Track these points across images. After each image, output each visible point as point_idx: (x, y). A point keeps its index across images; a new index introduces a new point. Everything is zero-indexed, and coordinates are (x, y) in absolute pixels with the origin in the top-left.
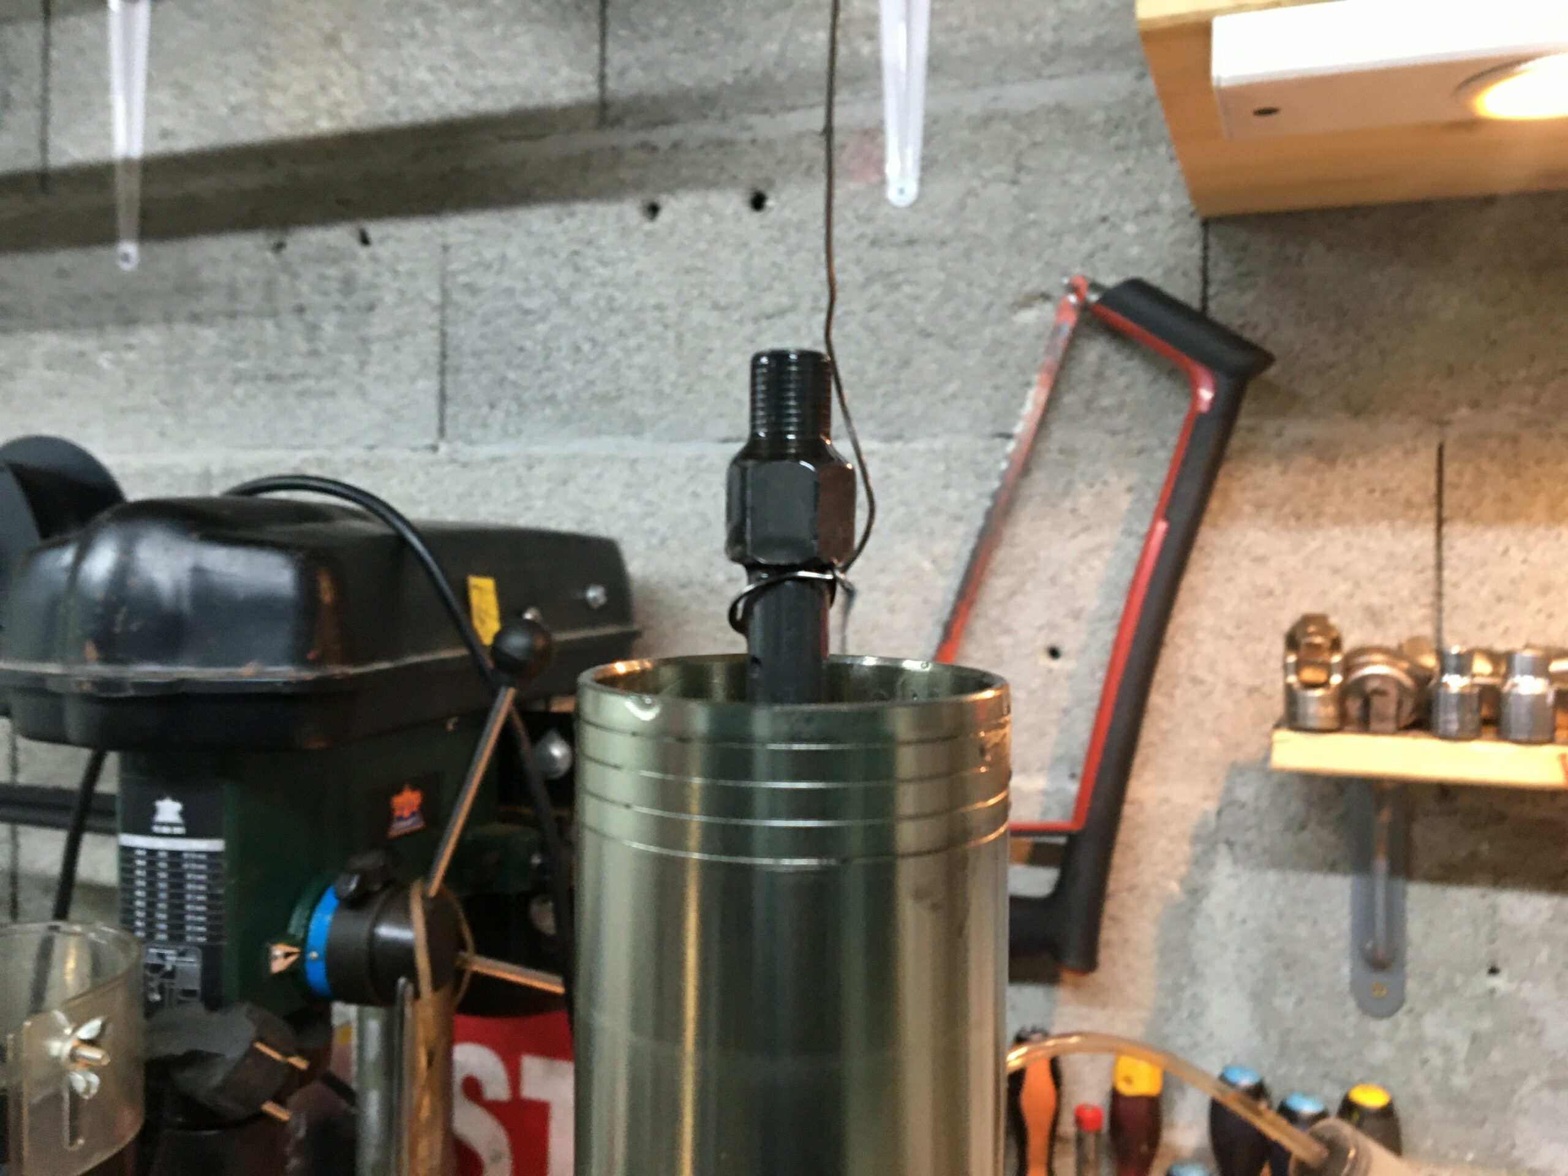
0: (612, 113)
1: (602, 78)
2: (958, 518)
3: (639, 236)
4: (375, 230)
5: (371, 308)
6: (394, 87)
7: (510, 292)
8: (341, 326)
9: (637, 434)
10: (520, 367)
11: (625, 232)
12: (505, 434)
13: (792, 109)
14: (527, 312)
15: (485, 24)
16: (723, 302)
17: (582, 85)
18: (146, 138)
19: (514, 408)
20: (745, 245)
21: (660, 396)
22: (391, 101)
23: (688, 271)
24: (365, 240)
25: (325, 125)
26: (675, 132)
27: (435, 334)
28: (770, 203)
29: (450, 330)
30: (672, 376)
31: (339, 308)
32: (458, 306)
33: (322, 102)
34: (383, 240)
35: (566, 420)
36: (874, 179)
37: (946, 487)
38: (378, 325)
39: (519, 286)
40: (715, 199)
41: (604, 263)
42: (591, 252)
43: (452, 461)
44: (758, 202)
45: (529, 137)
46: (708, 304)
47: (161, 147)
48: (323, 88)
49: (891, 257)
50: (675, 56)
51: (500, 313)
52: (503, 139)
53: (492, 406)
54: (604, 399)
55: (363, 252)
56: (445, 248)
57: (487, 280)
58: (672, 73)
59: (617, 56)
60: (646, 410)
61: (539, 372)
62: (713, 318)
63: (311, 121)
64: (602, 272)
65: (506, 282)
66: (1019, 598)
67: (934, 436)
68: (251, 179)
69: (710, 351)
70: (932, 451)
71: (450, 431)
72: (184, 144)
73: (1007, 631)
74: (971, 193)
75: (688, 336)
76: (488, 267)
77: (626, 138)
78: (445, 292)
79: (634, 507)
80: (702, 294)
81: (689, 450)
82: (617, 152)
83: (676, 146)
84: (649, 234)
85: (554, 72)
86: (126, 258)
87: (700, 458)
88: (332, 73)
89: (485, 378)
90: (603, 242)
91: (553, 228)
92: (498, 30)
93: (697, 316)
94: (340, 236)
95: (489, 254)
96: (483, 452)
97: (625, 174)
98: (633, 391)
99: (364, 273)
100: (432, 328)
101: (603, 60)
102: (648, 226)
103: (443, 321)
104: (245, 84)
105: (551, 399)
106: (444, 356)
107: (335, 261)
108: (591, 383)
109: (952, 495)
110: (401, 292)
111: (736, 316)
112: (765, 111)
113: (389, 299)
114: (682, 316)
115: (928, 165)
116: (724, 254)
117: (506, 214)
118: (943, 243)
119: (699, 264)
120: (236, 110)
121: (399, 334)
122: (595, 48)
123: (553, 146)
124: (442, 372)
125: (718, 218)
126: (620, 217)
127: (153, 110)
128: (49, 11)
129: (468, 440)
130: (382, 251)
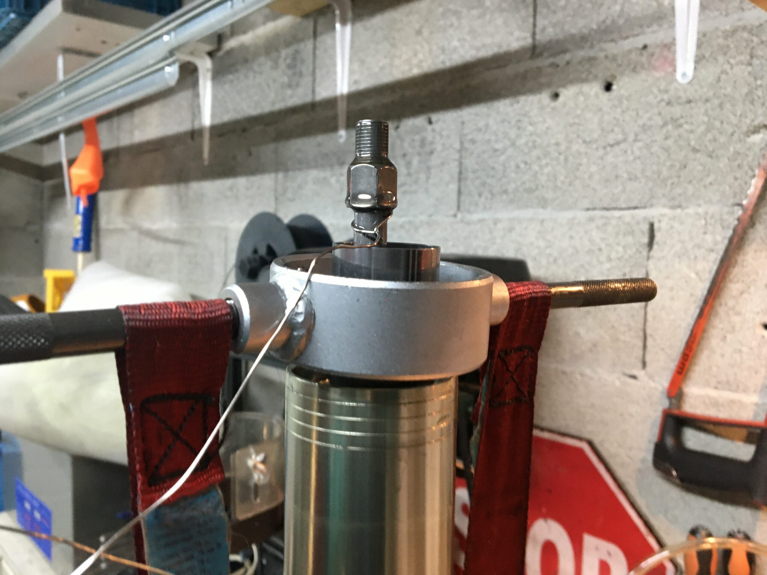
0: (538, 51)
1: (534, 34)
2: (712, 250)
3: (548, 110)
4: (434, 117)
5: (432, 153)
6: (443, 50)
7: (489, 141)
8: (420, 162)
9: (544, 207)
10: (493, 177)
11: (542, 108)
12: (485, 209)
13: (627, 37)
14: (496, 151)
15: (482, 16)
16: (588, 139)
17: (525, 39)
18: (350, 85)
19: (489, 196)
20: (600, 110)
21: (556, 188)
22: (442, 57)
23: (571, 125)
24: (430, 122)
25: (416, 72)
26: (568, 57)
27: (457, 163)
28: (614, 87)
29: (463, 161)
30: (562, 178)
31: (419, 154)
32: (466, 149)
33: (415, 61)
34: (437, 121)
35: (512, 201)
36: (670, 69)
37: (705, 233)
38: (435, 160)
39: (493, 138)
40: (585, 88)
41: (531, 124)
42: (526, 120)
43: (462, 221)
44: (608, 87)
45: (499, 67)
46: (580, 141)
47: (354, 88)
48: (415, 55)
49: (677, 111)
50: (569, 19)
51: (484, 152)
52: (488, 69)
53: (480, 195)
54: (530, 191)
55: (430, 128)
56: (463, 123)
57: (479, 137)
58: (566, 28)
59: (541, 22)
60: (549, 195)
61: (500, 179)
62: (583, 148)
63: (410, 70)
64: (530, 128)
65: (487, 137)
66: (745, 295)
67: (699, 205)
68: (386, 99)
69: (580, 164)
70: (698, 214)
71: (462, 208)
72: (363, 85)
73: (738, 314)
74: (724, 72)
75: (571, 158)
76: (479, 130)
77: (544, 62)
78: (462, 143)
79: (542, 243)
80: (578, 136)
81: (569, 215)
82: (539, 69)
83: (568, 63)
84: (553, 109)
85: (511, 34)
86: (341, 137)
87: (574, 219)
88: (418, 47)
89: (477, 183)
90: (532, 114)
91: (510, 109)
92: (488, 17)
93: (575, 147)
94: (420, 121)
95: (481, 124)
96: (475, 217)
97: (543, 80)
98: (543, 186)
99: (430, 138)
100: (455, 160)
101: (535, 25)
102: (553, 104)
103: (461, 157)
104: (385, 57)
105: (505, 192)
106: (460, 173)
107: (417, 133)
108: (524, 183)
109: (709, 237)
110: (444, 145)
111: (594, 146)
112: (612, 40)
113: (439, 148)
114: (568, 148)
115: (699, 60)
116: (589, 115)
117: (489, 104)
118: (707, 100)
119: (577, 121)
120: (382, 68)
121: (443, 164)
122: (531, 20)
123: (510, 70)
124: (460, 180)
125: (587, 97)
126: (540, 101)
127: (352, 72)
128: (315, 35)
129: (469, 212)
130: (437, 126)
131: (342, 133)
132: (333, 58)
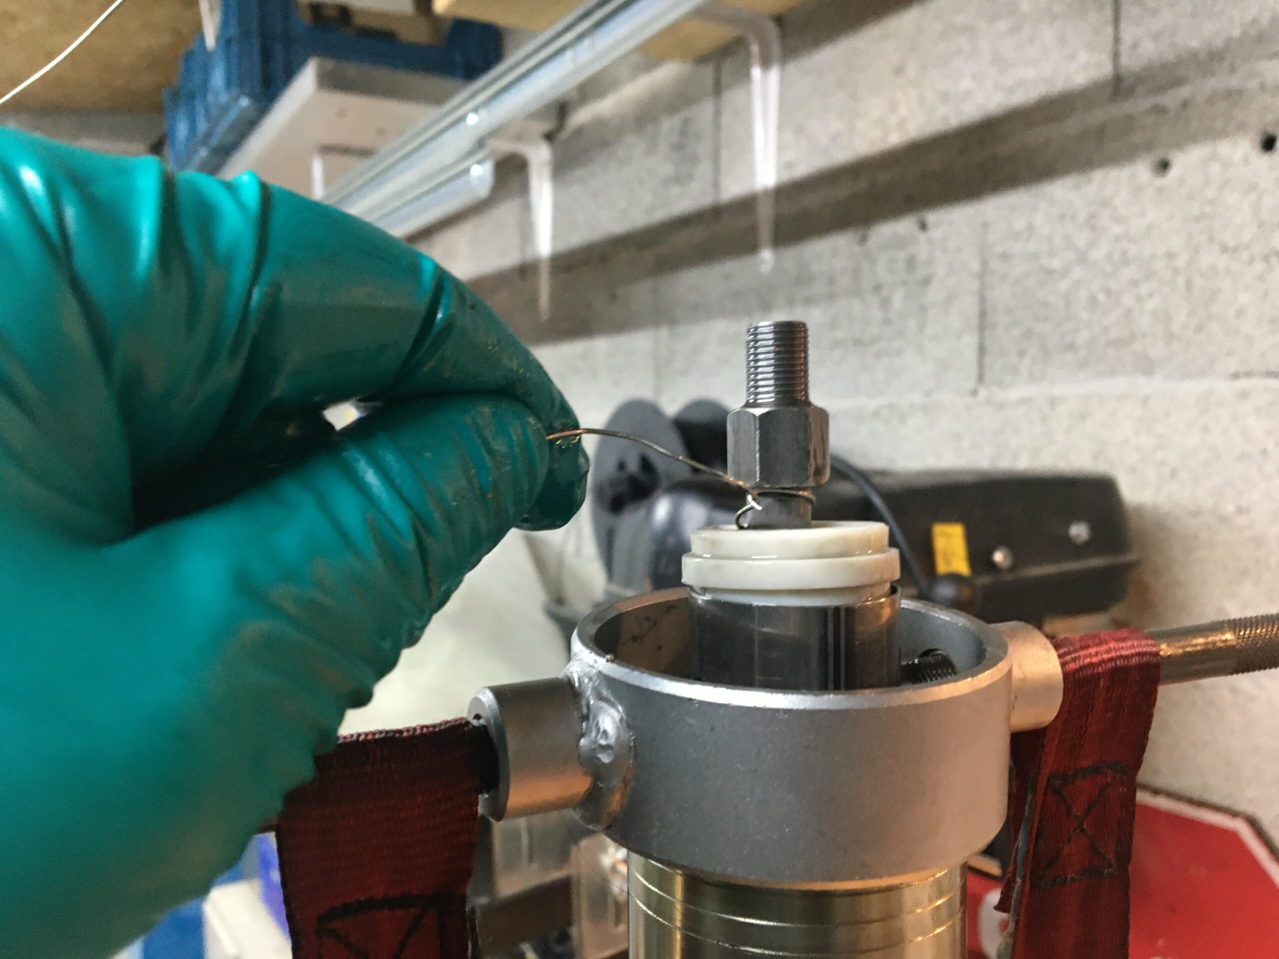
0: (1125, 85)
1: (1116, 56)
3: (1150, 192)
4: (931, 217)
5: (927, 281)
6: (945, 97)
7: (1035, 256)
8: (906, 298)
9: (1148, 374)
10: (1046, 319)
11: (1138, 190)
12: (1032, 378)
14: (1050, 272)
15: (1014, 30)
16: (1232, 244)
17: (1098, 65)
19: (1040, 355)
20: (1254, 187)
21: (1170, 337)
22: (943, 110)
23: (1198, 219)
25: (895, 139)
26: (1185, 92)
27: (975, 298)
29: (987, 293)
30: (1181, 318)
31: (905, 284)
32: (994, 273)
33: (893, 120)
34: (937, 225)
35: (1083, 365)
38: (935, 293)
39: (1044, 248)
40: (1224, 147)
41: (1116, 220)
42: (1106, 213)
43: (989, 401)
44: (1268, 144)
45: (1051, 120)
46: (1216, 248)
47: (787, 176)
48: (894, 109)
50: (1184, 21)
51: (1026, 276)
52: (1030, 126)
53: (1021, 354)
54: (1118, 343)
55: (922, 237)
56: (985, 225)
57: (1017, 248)
58: (1180, 39)
59: (1128, 33)
60: (1157, 350)
61: (1060, 323)
62: (1222, 261)
63: (886, 136)
64: (1116, 228)
65: (1032, 247)
69: (1218, 291)
71: (987, 378)
75: (1198, 280)
76: (1017, 236)
77: (1139, 105)
78: (984, 262)
79: (1146, 441)
80: (1211, 240)
81: (1198, 386)
82: (1130, 119)
83: (1185, 104)
84: (1160, 190)
85: (1072, 57)
86: (764, 261)
87: (1208, 394)
88: (899, 96)
89: (1016, 332)
90: (1117, 202)
91: (1074, 195)
92: (1026, 31)
93: (1206, 260)
94: (904, 226)
95: (1020, 225)
96: (1015, 393)
97: (1137, 137)
98: (1144, 335)
99: (923, 253)
100: (972, 292)
101: (1117, 40)
102: (1160, 182)
103: (983, 287)
104: (840, 117)
105: (1071, 347)
106: (983, 314)
107: (901, 248)
108: (1106, 329)
110: (950, 265)
111: (1245, 256)
113: (940, 270)
114: (1192, 261)
116: (1233, 198)
117: (1035, 188)
119: (1208, 210)
121: (950, 299)
122: (1109, 30)
123: (1072, 125)
124: (982, 327)
125: (1227, 165)
126: (1132, 178)
127: (781, 148)
128: (718, 90)
129: (1000, 384)
130: (936, 233)
131: (767, 255)
132: (748, 126)
